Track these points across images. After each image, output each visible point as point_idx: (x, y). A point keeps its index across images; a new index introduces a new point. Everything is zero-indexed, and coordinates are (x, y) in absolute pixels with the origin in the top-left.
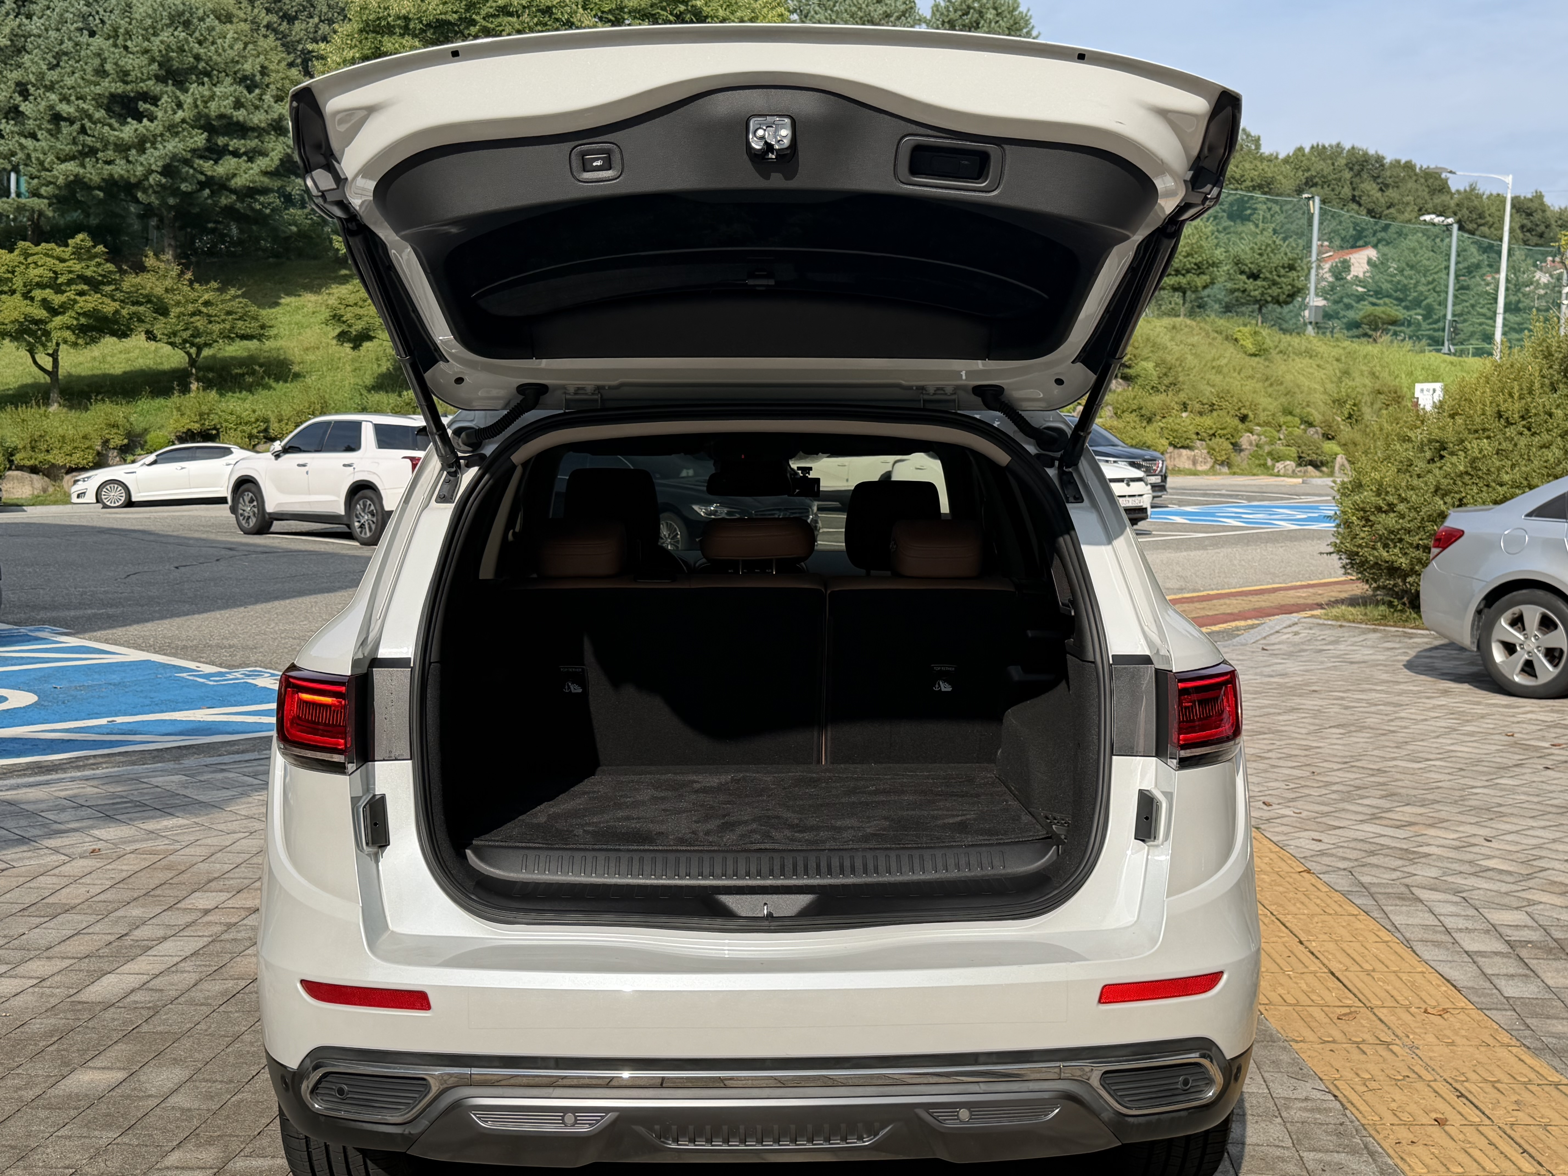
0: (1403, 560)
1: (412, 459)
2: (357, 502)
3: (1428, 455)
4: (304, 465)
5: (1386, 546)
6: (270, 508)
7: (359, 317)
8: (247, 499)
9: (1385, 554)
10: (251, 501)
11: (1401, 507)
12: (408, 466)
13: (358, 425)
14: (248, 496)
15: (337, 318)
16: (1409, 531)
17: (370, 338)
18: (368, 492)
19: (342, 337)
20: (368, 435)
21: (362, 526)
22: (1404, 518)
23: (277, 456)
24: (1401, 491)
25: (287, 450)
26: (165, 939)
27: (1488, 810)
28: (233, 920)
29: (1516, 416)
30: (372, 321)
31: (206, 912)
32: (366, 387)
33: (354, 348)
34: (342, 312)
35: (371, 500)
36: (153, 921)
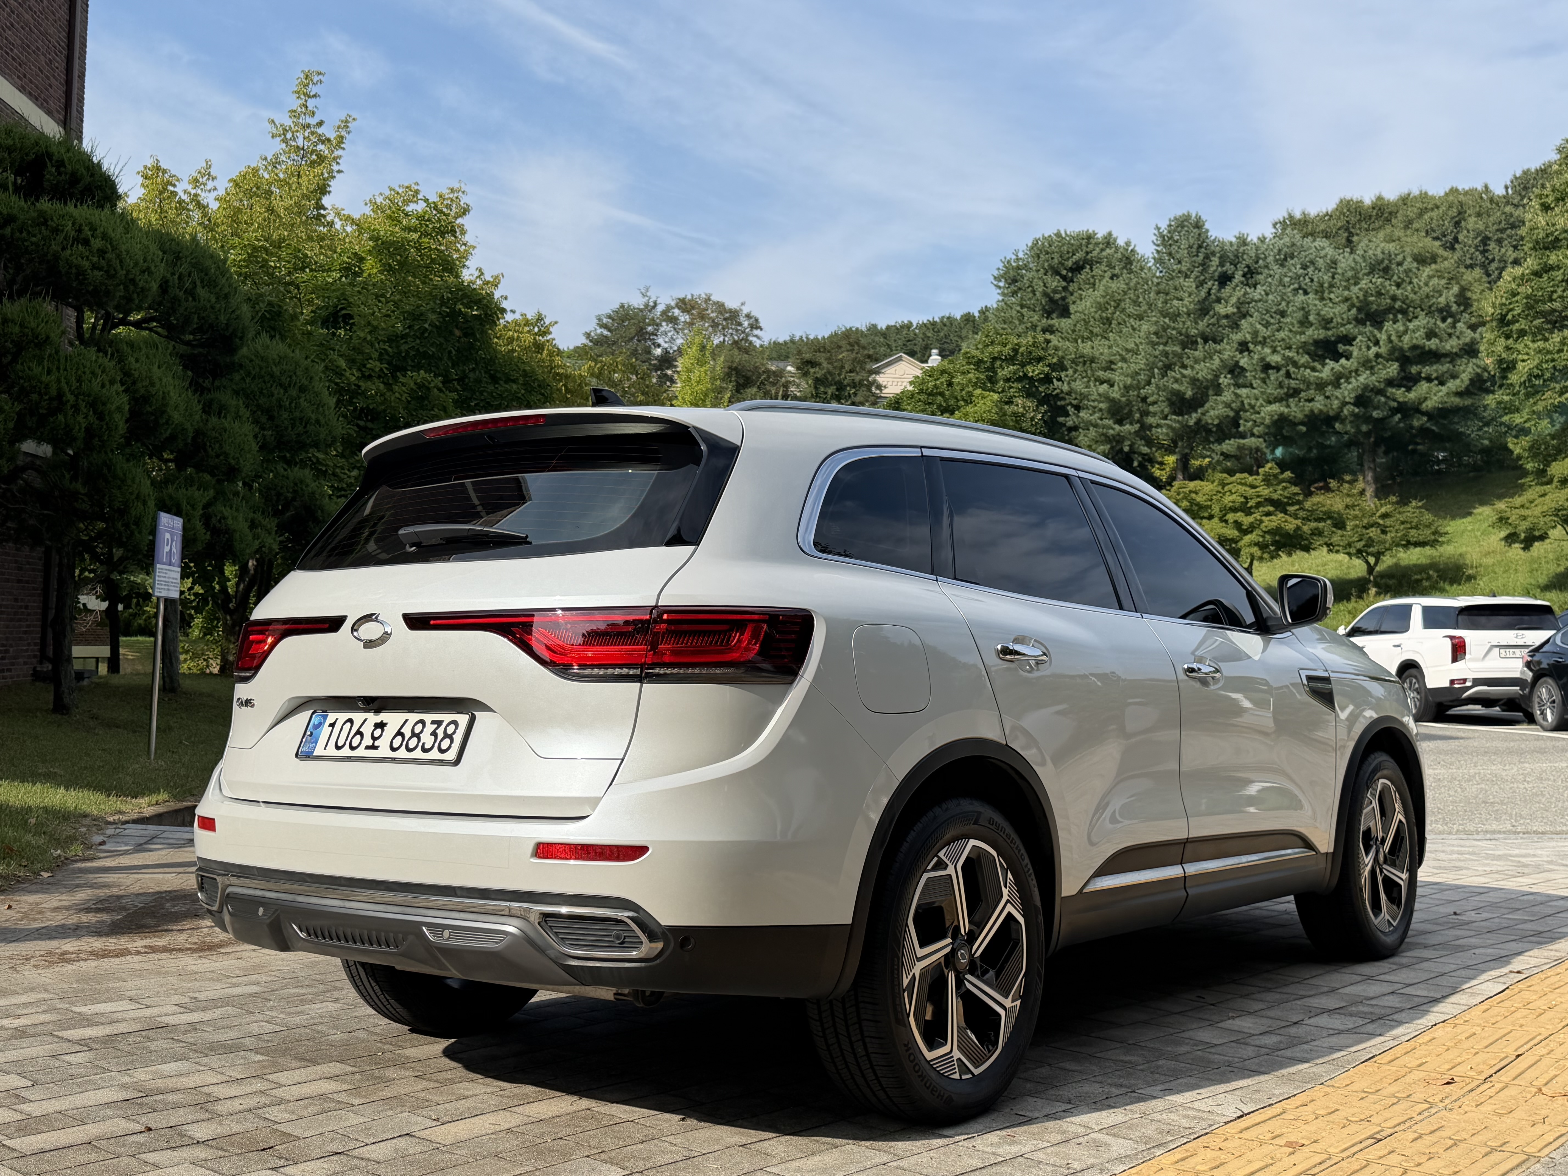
1: (1452, 638)
2: (1405, 680)
7: (1524, 518)
12: (1448, 644)
13: (1409, 607)
15: (1503, 520)
17: (1543, 538)
18: (1413, 671)
19: (1511, 539)
20: (1416, 616)
25: (1352, 633)
30: (1536, 521)
32: (1539, 587)
33: (1524, 549)
34: (1508, 514)
35: (1416, 677)
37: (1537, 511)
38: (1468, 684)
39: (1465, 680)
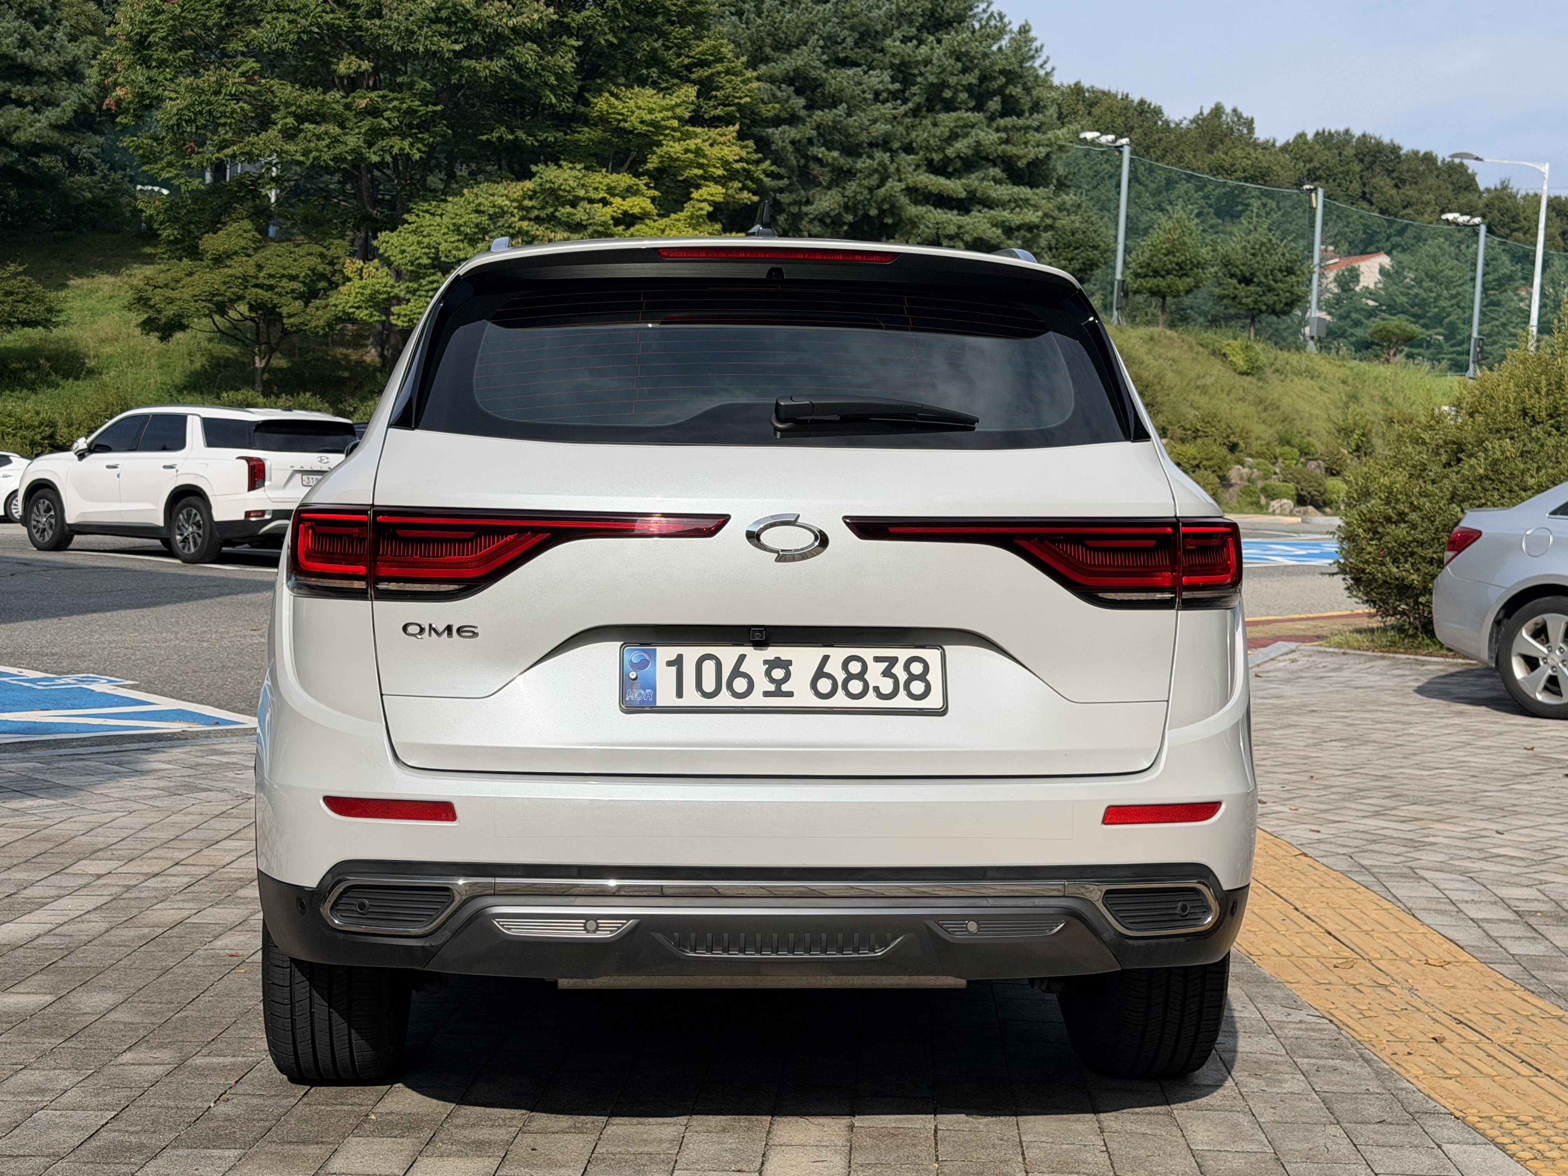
0: (1414, 577)
1: (248, 459)
2: (180, 512)
3: (1444, 458)
4: (114, 467)
5: (1395, 561)
6: (71, 517)
7: (171, 301)
8: (42, 508)
9: (1395, 570)
10: (48, 510)
11: (1414, 516)
12: (243, 468)
13: (183, 418)
14: (43, 504)
15: (142, 301)
16: (1421, 544)
17: (183, 328)
18: (193, 499)
19: (148, 325)
20: (194, 432)
21: (185, 540)
22: (1415, 529)
23: (81, 456)
24: (1413, 498)
25: (94, 448)
26: (60, 897)
27: (1502, 809)
28: (132, 883)
29: (1543, 414)
30: (186, 306)
31: (99, 876)
32: (176, 387)
33: (162, 339)
34: (149, 294)
35: (197, 509)
36: (42, 882)
37: (187, 293)
38: (267, 517)
39: (263, 513)
